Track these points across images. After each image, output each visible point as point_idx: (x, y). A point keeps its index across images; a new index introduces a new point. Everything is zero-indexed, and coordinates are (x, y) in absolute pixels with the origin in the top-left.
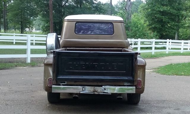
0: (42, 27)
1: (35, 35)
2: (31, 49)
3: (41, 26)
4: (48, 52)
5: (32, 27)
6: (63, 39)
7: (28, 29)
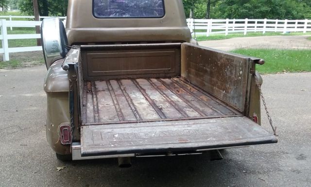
0: (20, 6)
1: (11, 17)
2: (9, 40)
3: (18, 4)
4: (48, 57)
5: (7, 6)
6: (70, 27)
7: (2, 9)
